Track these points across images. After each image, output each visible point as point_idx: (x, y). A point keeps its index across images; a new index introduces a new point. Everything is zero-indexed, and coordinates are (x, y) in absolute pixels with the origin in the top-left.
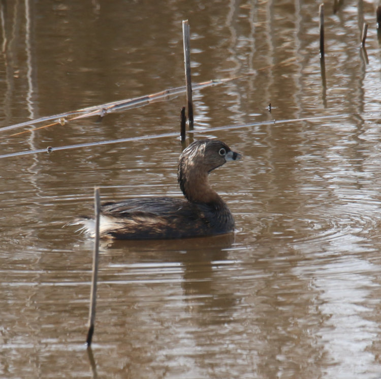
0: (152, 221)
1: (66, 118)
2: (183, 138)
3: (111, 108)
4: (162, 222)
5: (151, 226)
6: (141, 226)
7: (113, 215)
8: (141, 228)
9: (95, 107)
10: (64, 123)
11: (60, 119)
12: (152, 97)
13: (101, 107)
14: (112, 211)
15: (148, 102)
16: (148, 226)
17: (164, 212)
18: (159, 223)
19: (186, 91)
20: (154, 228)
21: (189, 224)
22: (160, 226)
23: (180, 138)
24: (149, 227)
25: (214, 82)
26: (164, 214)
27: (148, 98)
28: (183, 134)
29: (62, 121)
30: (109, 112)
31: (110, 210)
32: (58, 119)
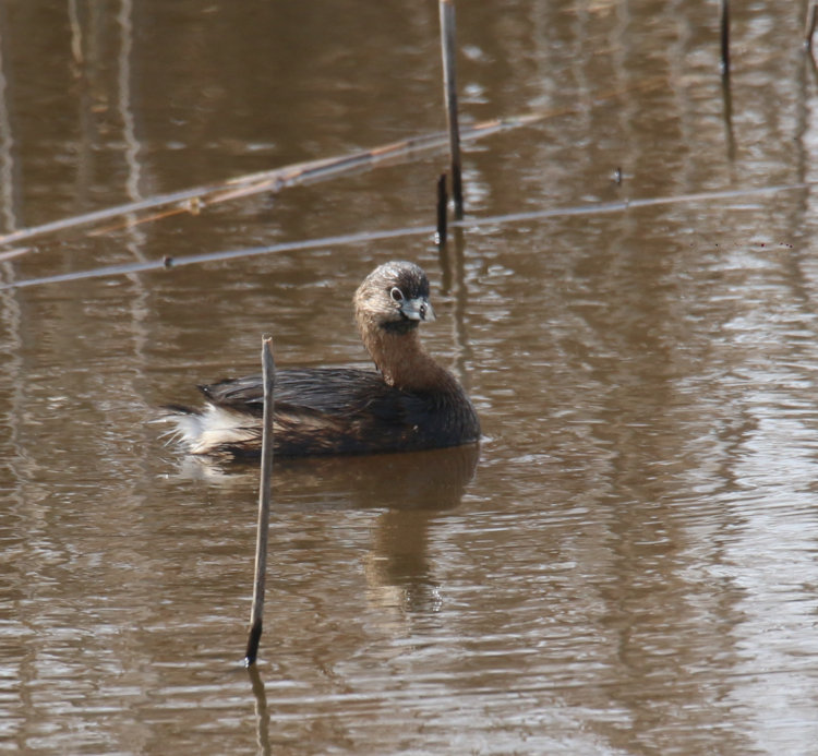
0: (314, 424)
1: (203, 199)
2: (443, 238)
3: (294, 178)
4: (334, 427)
5: (311, 434)
6: (291, 433)
7: (234, 406)
8: (291, 437)
9: (261, 175)
10: (197, 211)
11: (189, 200)
12: (379, 154)
13: (274, 174)
14: (231, 397)
15: (370, 164)
16: (305, 433)
17: (336, 406)
18: (327, 428)
19: (447, 141)
20: (318, 438)
21: (389, 433)
22: (329, 434)
23: (436, 238)
24: (308, 436)
25: (504, 123)
26: (336, 410)
27: (369, 156)
28: (442, 230)
29: (194, 206)
30: (290, 184)
31: (228, 395)
32: (185, 200)
